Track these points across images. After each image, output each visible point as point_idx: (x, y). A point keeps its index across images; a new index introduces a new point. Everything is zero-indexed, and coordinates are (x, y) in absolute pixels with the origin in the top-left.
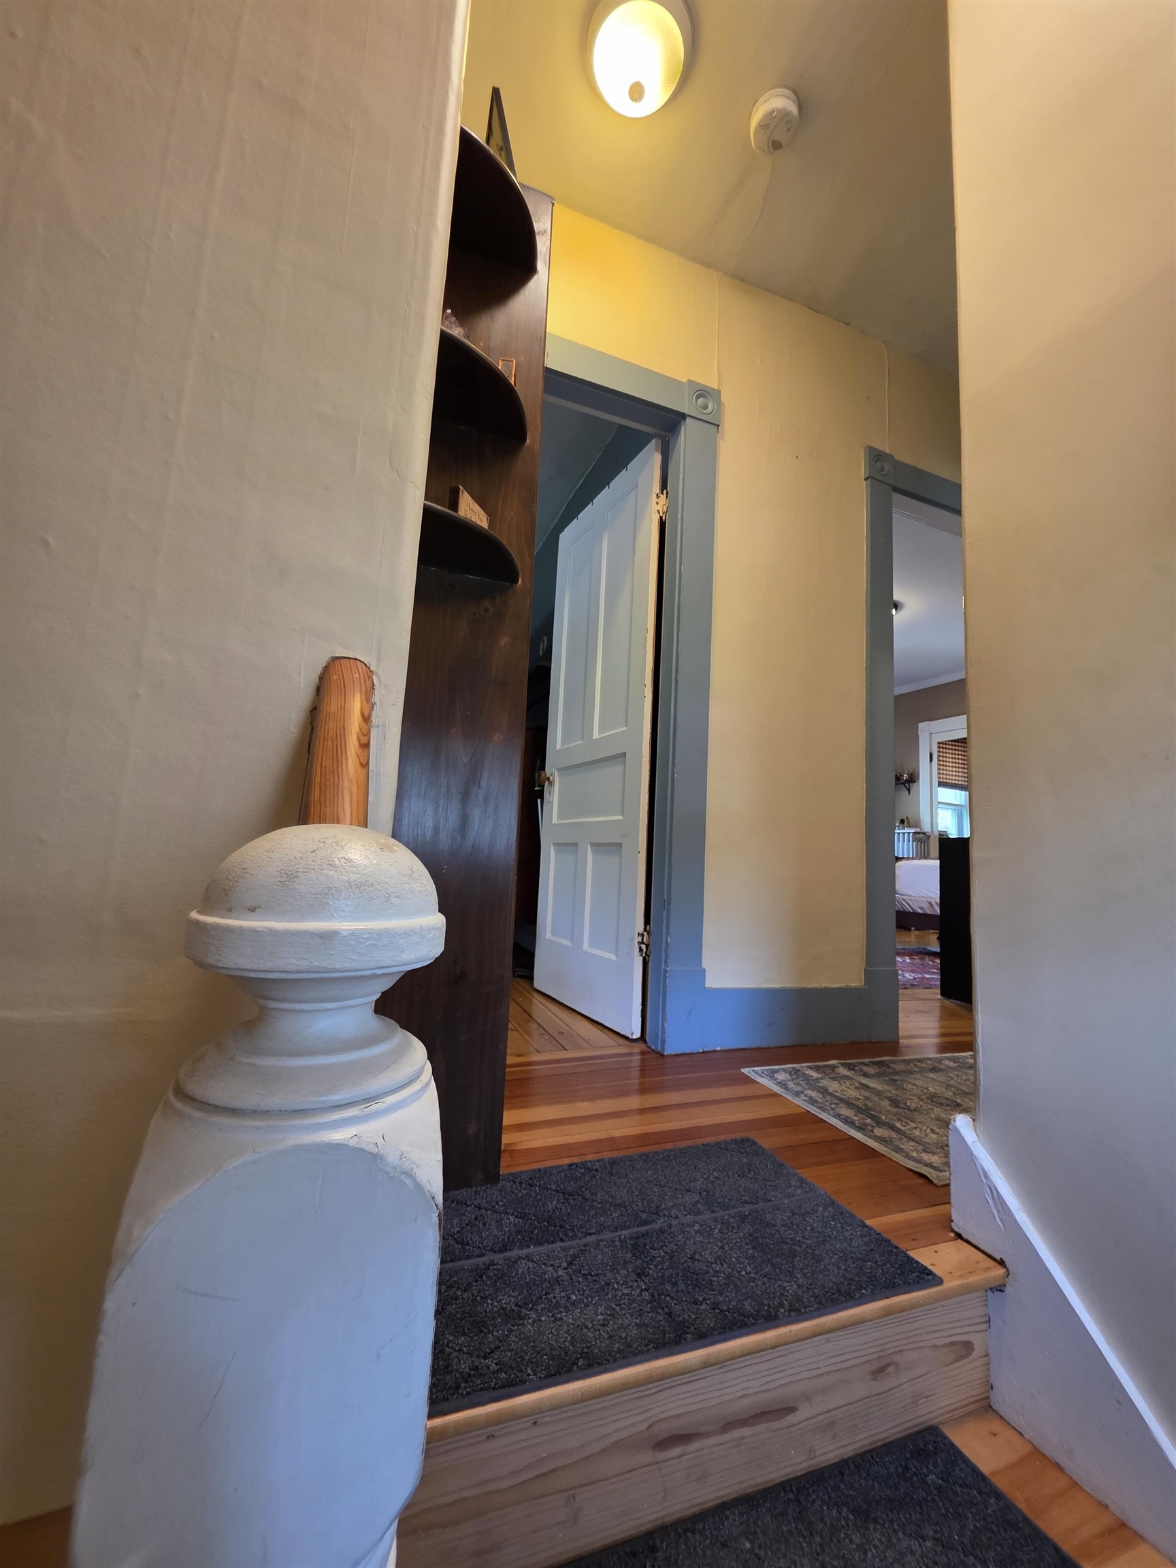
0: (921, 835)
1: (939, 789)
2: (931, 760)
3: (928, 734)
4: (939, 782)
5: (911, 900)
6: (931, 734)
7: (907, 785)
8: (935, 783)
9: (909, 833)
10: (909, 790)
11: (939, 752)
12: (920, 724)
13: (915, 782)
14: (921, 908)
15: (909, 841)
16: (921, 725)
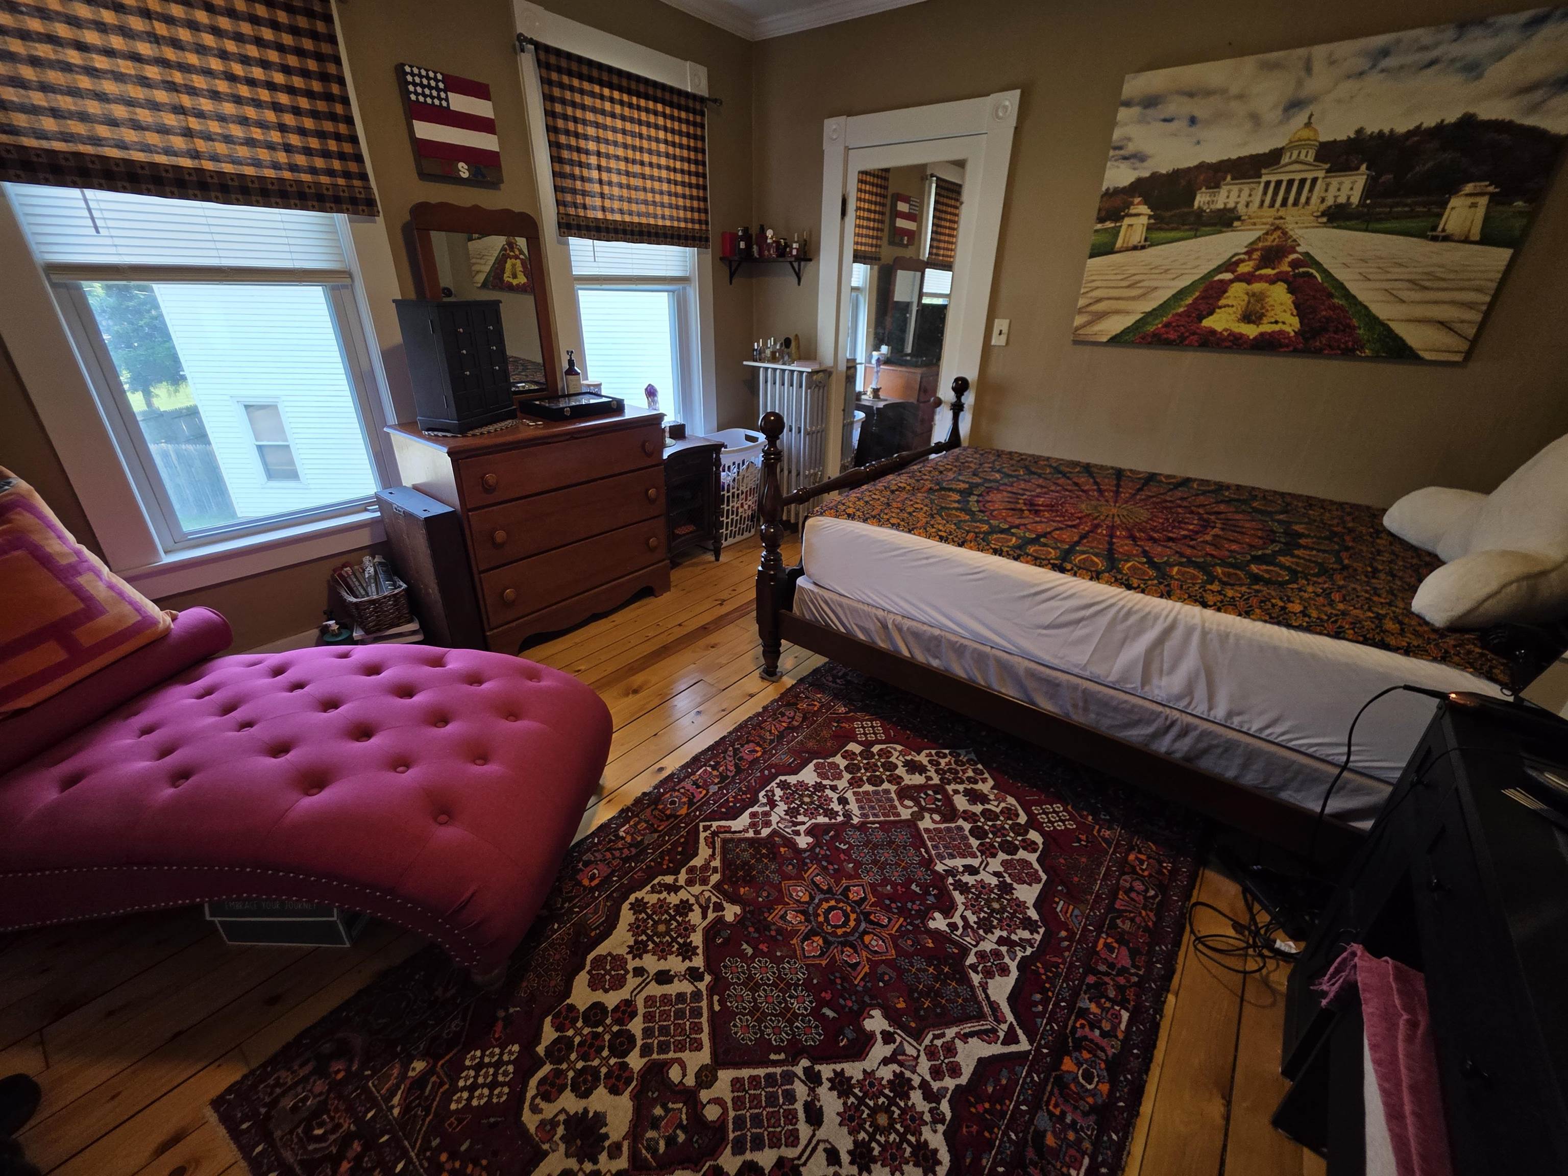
0: (821, 374)
1: (856, 265)
2: (844, 213)
3: (842, 148)
4: (855, 251)
5: (841, 605)
6: (847, 149)
7: (796, 265)
8: (849, 254)
9: (801, 373)
10: (799, 276)
11: (860, 190)
12: (826, 121)
13: (810, 260)
14: (862, 629)
15: (801, 386)
16: (831, 125)
